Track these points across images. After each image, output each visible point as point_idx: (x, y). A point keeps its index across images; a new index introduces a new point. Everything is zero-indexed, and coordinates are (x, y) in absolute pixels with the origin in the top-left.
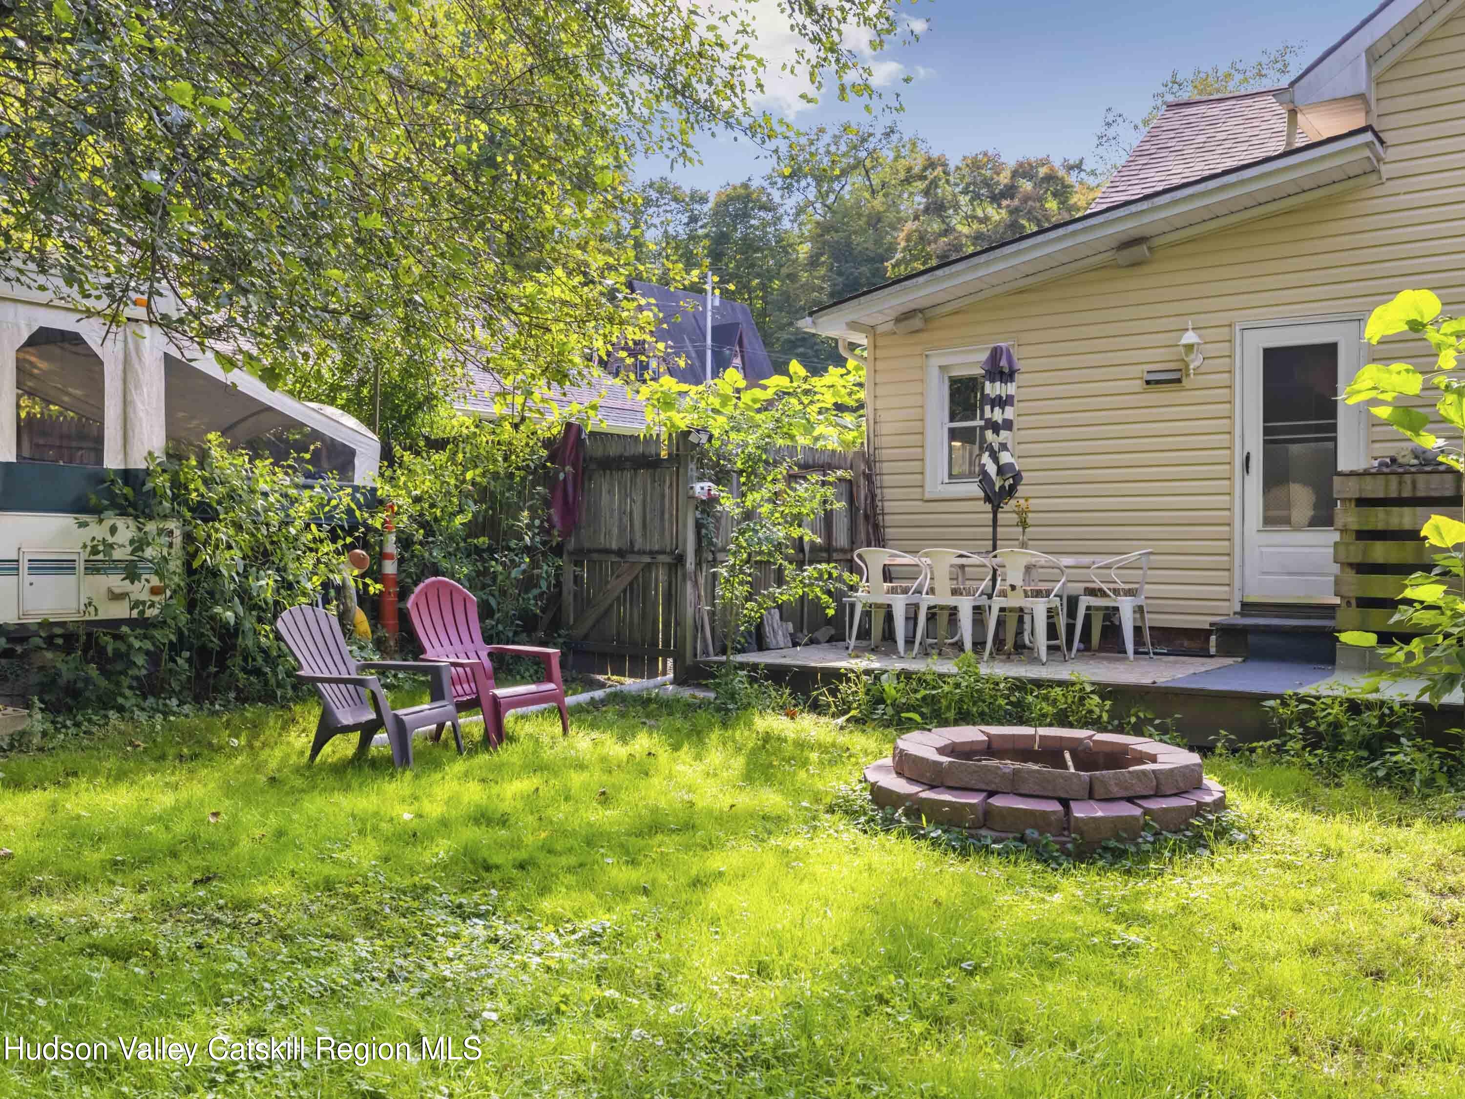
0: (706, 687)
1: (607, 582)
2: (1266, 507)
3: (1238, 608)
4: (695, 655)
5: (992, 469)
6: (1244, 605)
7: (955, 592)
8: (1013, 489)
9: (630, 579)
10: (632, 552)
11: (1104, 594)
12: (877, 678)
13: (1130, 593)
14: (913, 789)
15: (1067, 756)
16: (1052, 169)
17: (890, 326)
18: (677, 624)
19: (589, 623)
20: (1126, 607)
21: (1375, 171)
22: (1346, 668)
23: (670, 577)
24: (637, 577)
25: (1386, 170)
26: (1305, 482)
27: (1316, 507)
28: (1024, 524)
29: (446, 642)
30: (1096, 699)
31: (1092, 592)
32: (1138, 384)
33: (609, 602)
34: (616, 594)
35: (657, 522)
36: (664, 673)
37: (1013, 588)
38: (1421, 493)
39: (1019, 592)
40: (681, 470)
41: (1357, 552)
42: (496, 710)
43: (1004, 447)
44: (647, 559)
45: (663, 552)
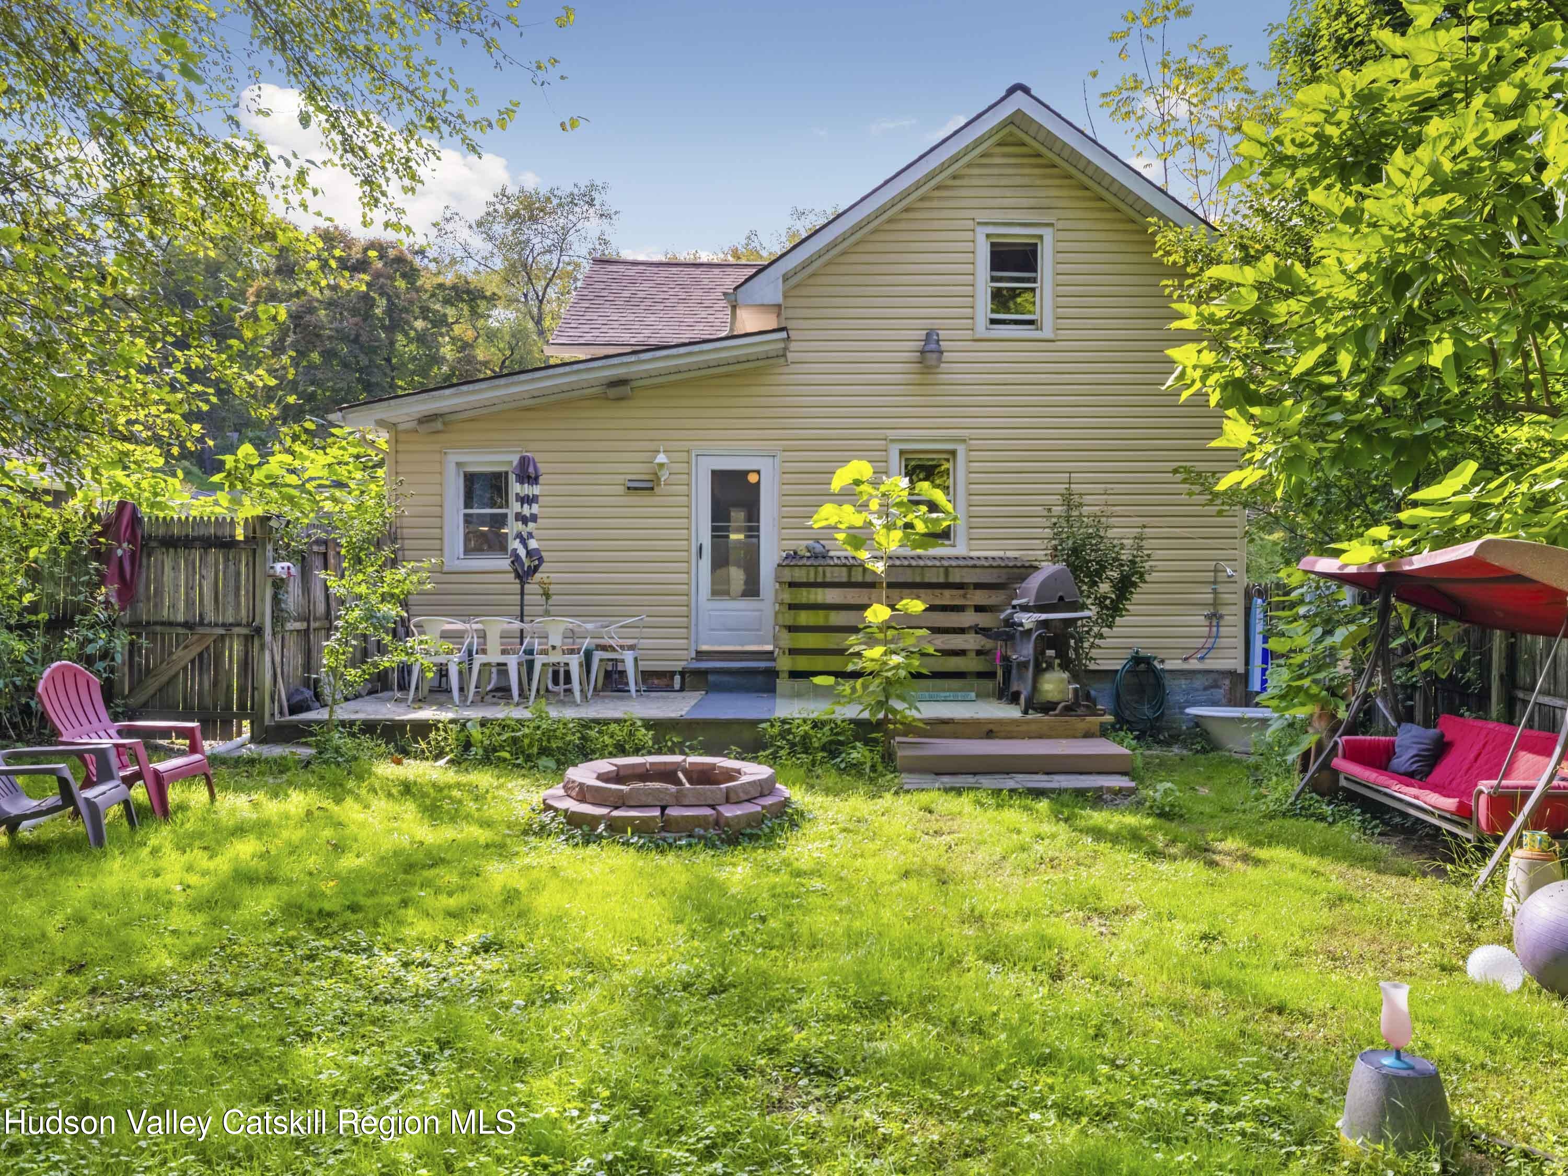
0: (306, 744)
1: (171, 653)
2: (713, 583)
3: (693, 655)
4: (273, 715)
5: (522, 552)
6: (698, 652)
7: (504, 652)
8: (536, 569)
9: (199, 650)
10: (201, 623)
11: (614, 650)
12: (464, 725)
13: (632, 648)
14: (603, 811)
15: (681, 775)
16: (401, 252)
17: (413, 425)
18: (253, 688)
19: (151, 690)
20: (628, 657)
21: (784, 356)
22: (783, 696)
23: (246, 646)
24: (208, 648)
25: (790, 355)
26: (739, 566)
27: (746, 583)
28: (547, 595)
29: (76, 723)
30: (643, 731)
31: (604, 648)
32: (621, 489)
33: (172, 672)
34: (183, 664)
35: (231, 598)
36: (239, 734)
37: (554, 648)
38: (828, 580)
39: (559, 651)
40: (259, 552)
41: (789, 618)
42: (159, 784)
43: (530, 535)
44: (221, 631)
45: (239, 625)
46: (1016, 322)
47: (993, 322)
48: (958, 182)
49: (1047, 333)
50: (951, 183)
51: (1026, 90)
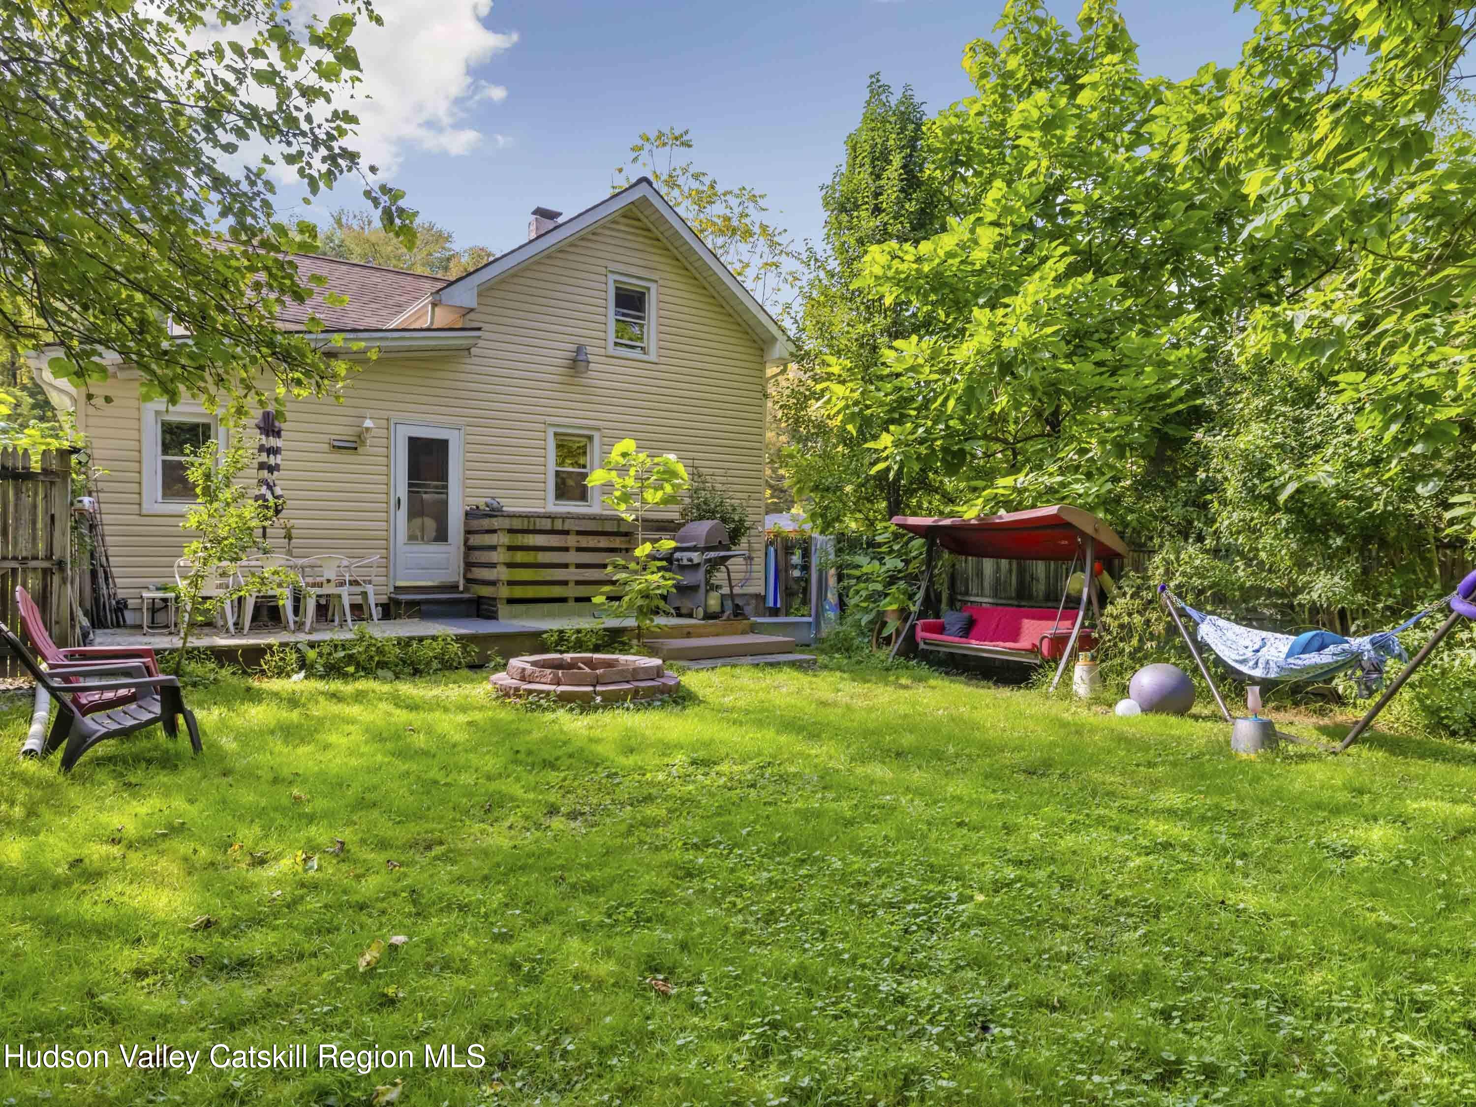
2: (409, 530)
3: (391, 589)
13: (370, 582)
20: (370, 590)
25: (475, 351)
26: (430, 517)
27: (437, 530)
28: (289, 537)
32: (329, 448)
35: (24, 531)
37: (329, 581)
41: (508, 557)
43: (275, 483)
44: (14, 565)
45: (35, 558)
46: (626, 346)
47: (616, 344)
48: (594, 238)
49: (653, 357)
50: (591, 237)
51: (650, 183)
